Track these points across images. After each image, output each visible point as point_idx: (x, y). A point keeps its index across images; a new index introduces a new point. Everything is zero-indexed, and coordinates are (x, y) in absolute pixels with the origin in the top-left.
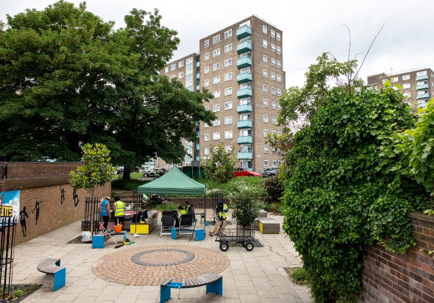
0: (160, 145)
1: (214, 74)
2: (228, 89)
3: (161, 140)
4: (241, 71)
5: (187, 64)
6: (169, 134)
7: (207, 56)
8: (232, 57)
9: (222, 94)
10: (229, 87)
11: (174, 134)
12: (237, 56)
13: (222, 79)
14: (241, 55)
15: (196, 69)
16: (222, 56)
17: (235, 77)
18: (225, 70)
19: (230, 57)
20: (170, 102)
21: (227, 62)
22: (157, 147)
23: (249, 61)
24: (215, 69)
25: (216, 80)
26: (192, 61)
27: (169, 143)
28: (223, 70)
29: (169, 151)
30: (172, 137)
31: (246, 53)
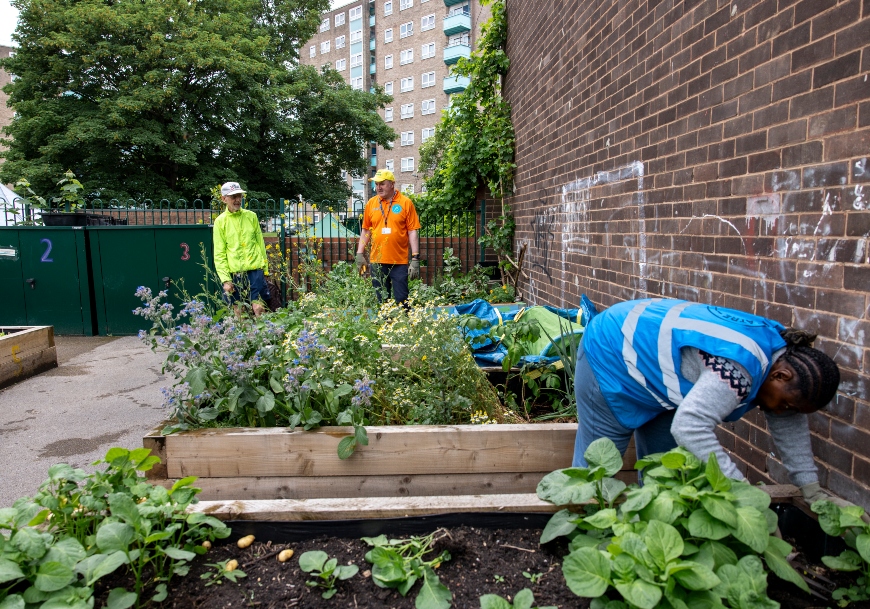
0: (307, 182)
1: (404, 44)
2: (427, 74)
3: (308, 173)
4: (452, 41)
5: (351, 18)
6: (322, 162)
7: (388, 7)
8: (435, 11)
9: (418, 84)
10: (429, 70)
11: (329, 162)
12: (445, 10)
13: (418, 53)
14: (452, 9)
15: (370, 30)
16: (416, 9)
17: (440, 52)
18: (423, 37)
19: (430, 12)
20: (322, 112)
21: (425, 21)
22: (303, 185)
23: (466, 22)
24: (404, 34)
25: (407, 57)
26: (361, 15)
27: (321, 178)
28: (420, 38)
29: (322, 192)
30: (326, 168)
31: (460, 5)
